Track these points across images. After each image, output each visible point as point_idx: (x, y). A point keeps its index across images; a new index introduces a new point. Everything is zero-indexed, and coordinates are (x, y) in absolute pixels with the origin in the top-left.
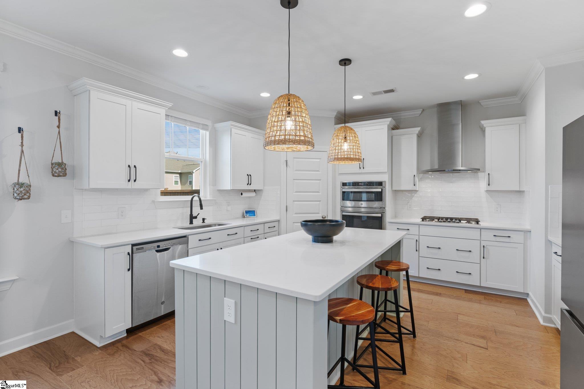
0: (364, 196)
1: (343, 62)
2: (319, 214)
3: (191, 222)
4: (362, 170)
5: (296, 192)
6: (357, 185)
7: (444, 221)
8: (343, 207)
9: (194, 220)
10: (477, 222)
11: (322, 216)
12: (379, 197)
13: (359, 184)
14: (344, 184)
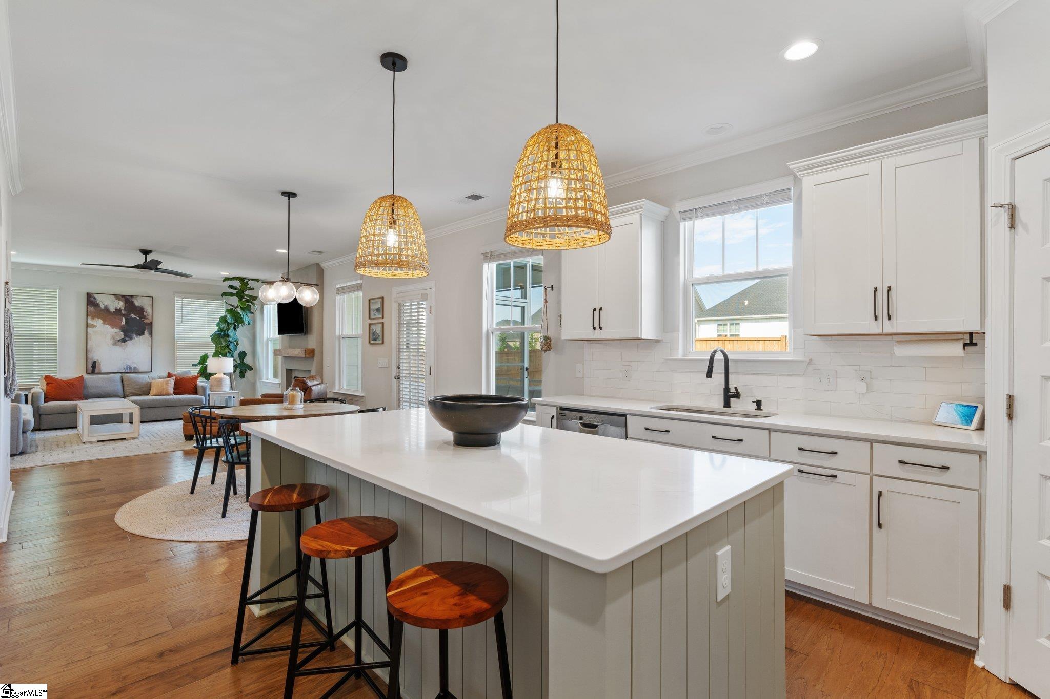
3: (727, 404)
9: (732, 400)
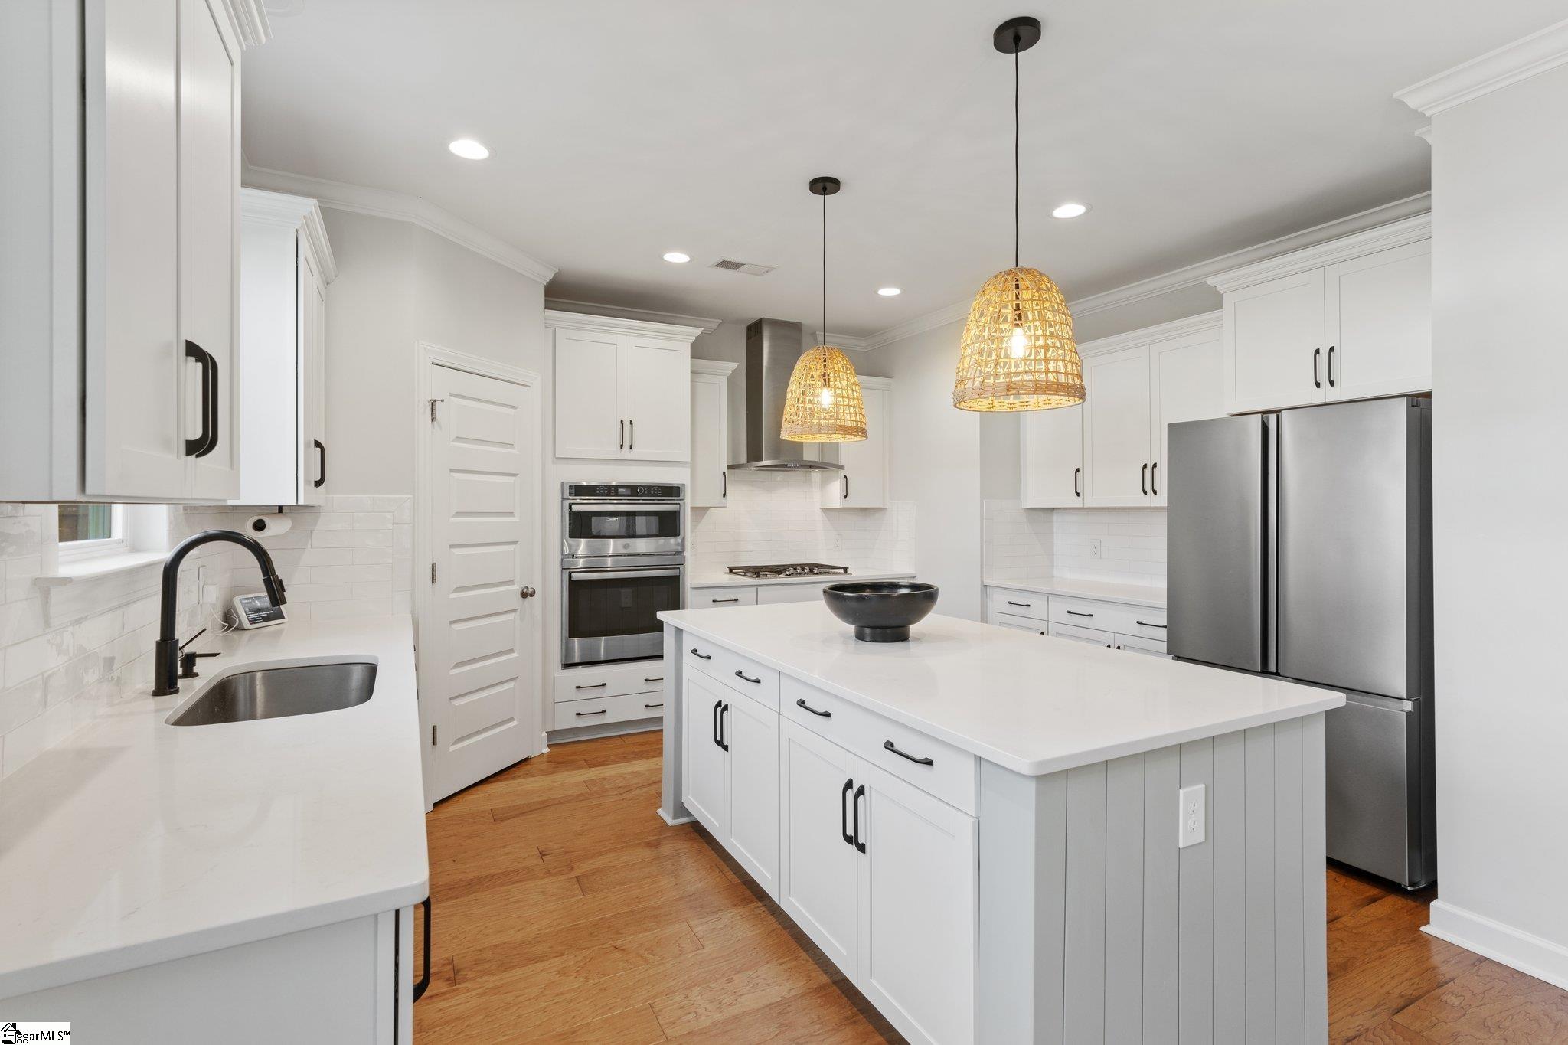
0: (641, 523)
1: (820, 185)
2: (514, 584)
4: (626, 453)
5: (459, 514)
6: (613, 493)
7: (797, 573)
8: (569, 557)
10: (845, 570)
11: (520, 591)
12: (668, 524)
13: (619, 490)
14: (578, 490)
